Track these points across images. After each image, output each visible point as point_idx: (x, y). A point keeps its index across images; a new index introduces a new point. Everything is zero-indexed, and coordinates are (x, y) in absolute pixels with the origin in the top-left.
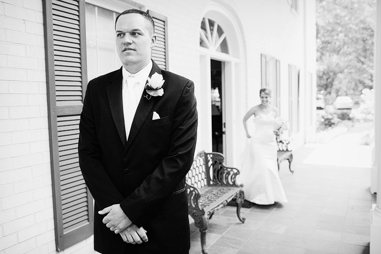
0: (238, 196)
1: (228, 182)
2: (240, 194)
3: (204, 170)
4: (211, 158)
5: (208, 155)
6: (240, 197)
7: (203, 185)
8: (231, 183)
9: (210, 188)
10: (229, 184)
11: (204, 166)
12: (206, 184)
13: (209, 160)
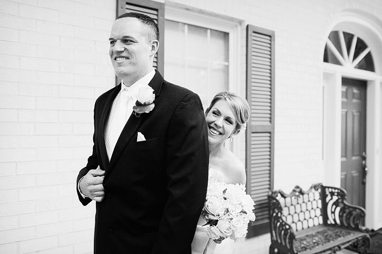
0: (361, 243)
1: (349, 224)
2: (364, 241)
3: (320, 206)
4: (330, 192)
5: (327, 189)
6: (363, 245)
7: (316, 224)
8: (353, 226)
9: (326, 228)
10: (351, 226)
11: (320, 202)
12: (321, 222)
13: (327, 195)
